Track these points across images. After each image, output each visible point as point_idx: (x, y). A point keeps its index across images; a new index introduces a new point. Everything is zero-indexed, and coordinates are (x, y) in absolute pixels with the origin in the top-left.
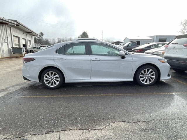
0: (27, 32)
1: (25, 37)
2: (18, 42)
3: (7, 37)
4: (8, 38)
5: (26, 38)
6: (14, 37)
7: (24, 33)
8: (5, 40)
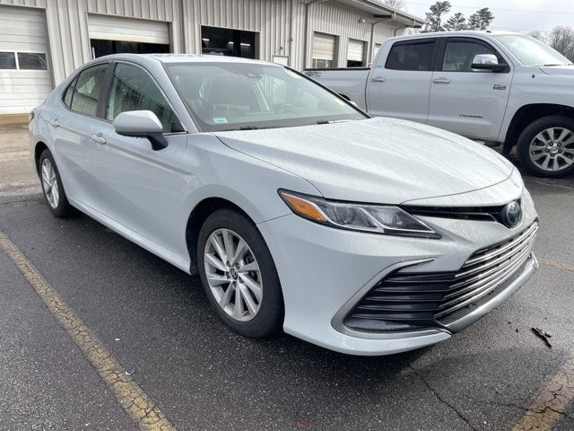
0: (376, 16)
1: (363, 35)
2: (331, 53)
3: (291, 40)
4: (293, 43)
5: (368, 40)
6: (315, 38)
7: (360, 21)
8: (281, 48)
